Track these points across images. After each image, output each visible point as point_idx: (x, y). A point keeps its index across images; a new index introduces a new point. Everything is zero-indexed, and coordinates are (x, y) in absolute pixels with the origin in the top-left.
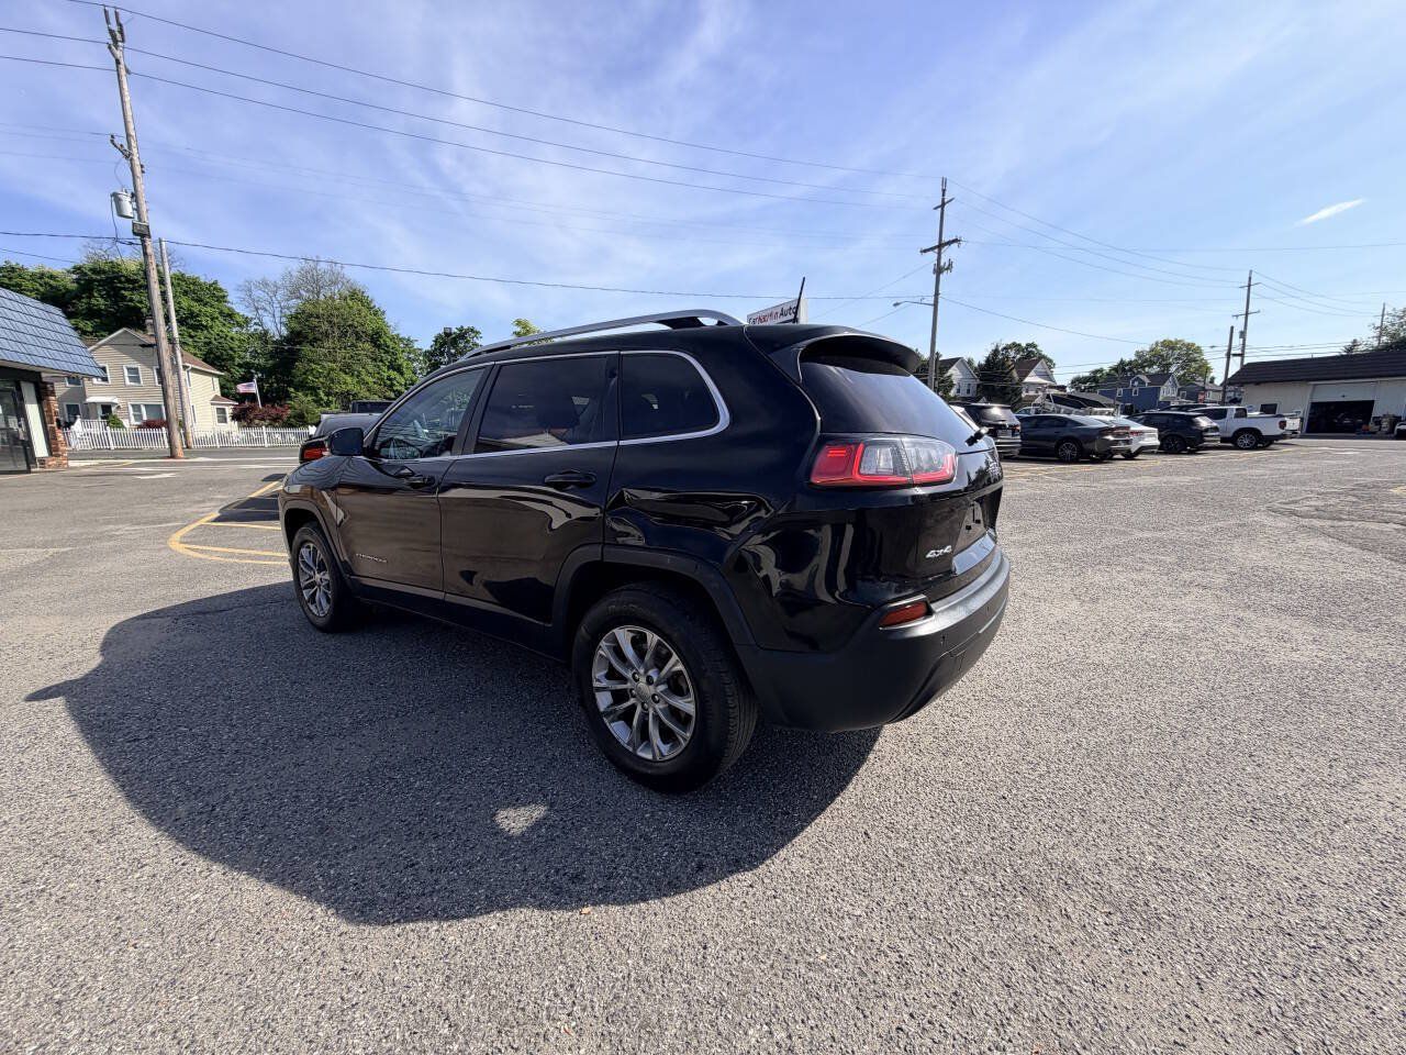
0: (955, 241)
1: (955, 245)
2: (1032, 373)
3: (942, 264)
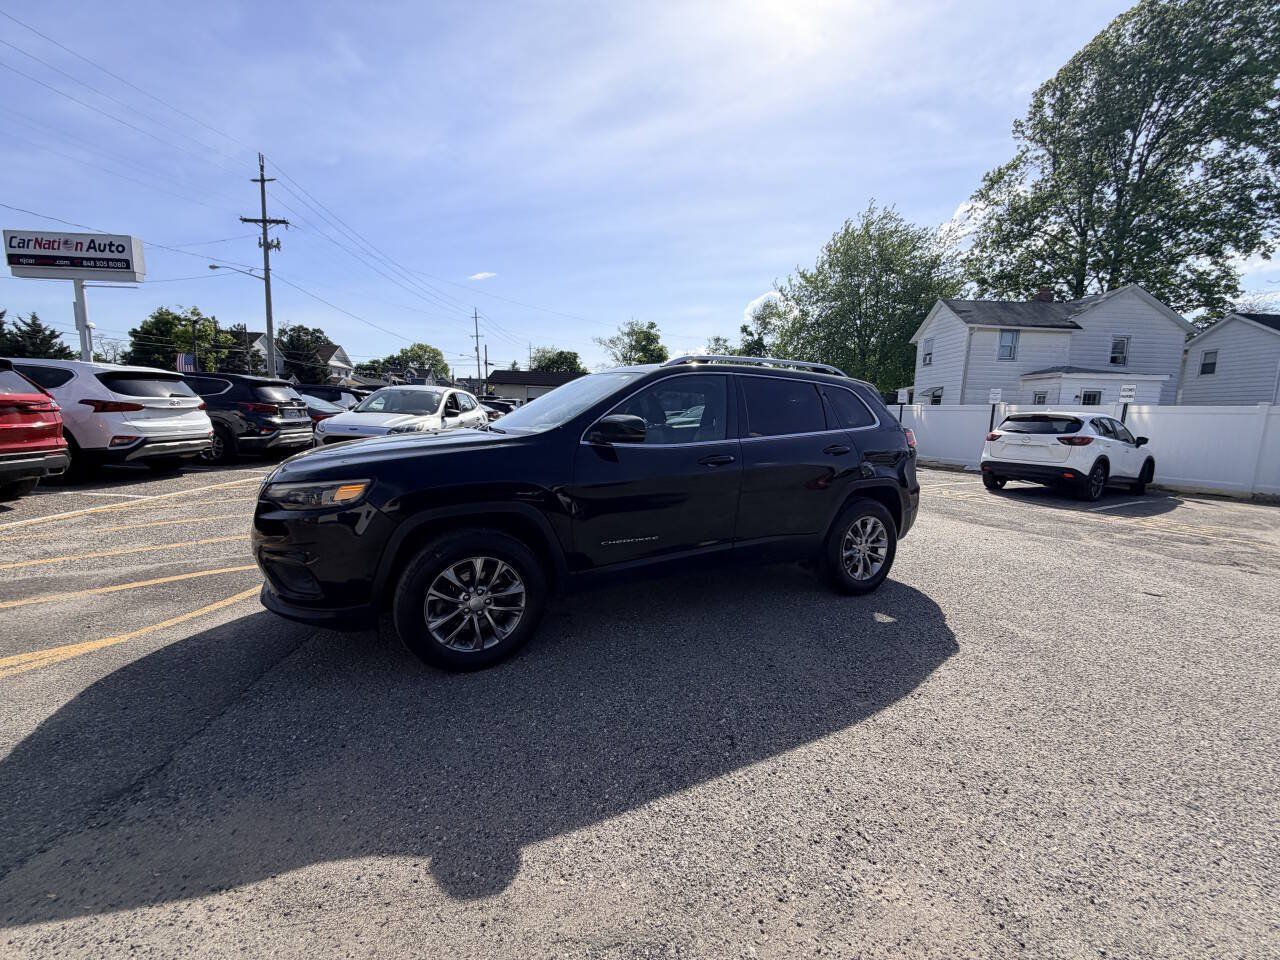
0: (284, 222)
1: (282, 226)
2: (333, 358)
3: (269, 240)
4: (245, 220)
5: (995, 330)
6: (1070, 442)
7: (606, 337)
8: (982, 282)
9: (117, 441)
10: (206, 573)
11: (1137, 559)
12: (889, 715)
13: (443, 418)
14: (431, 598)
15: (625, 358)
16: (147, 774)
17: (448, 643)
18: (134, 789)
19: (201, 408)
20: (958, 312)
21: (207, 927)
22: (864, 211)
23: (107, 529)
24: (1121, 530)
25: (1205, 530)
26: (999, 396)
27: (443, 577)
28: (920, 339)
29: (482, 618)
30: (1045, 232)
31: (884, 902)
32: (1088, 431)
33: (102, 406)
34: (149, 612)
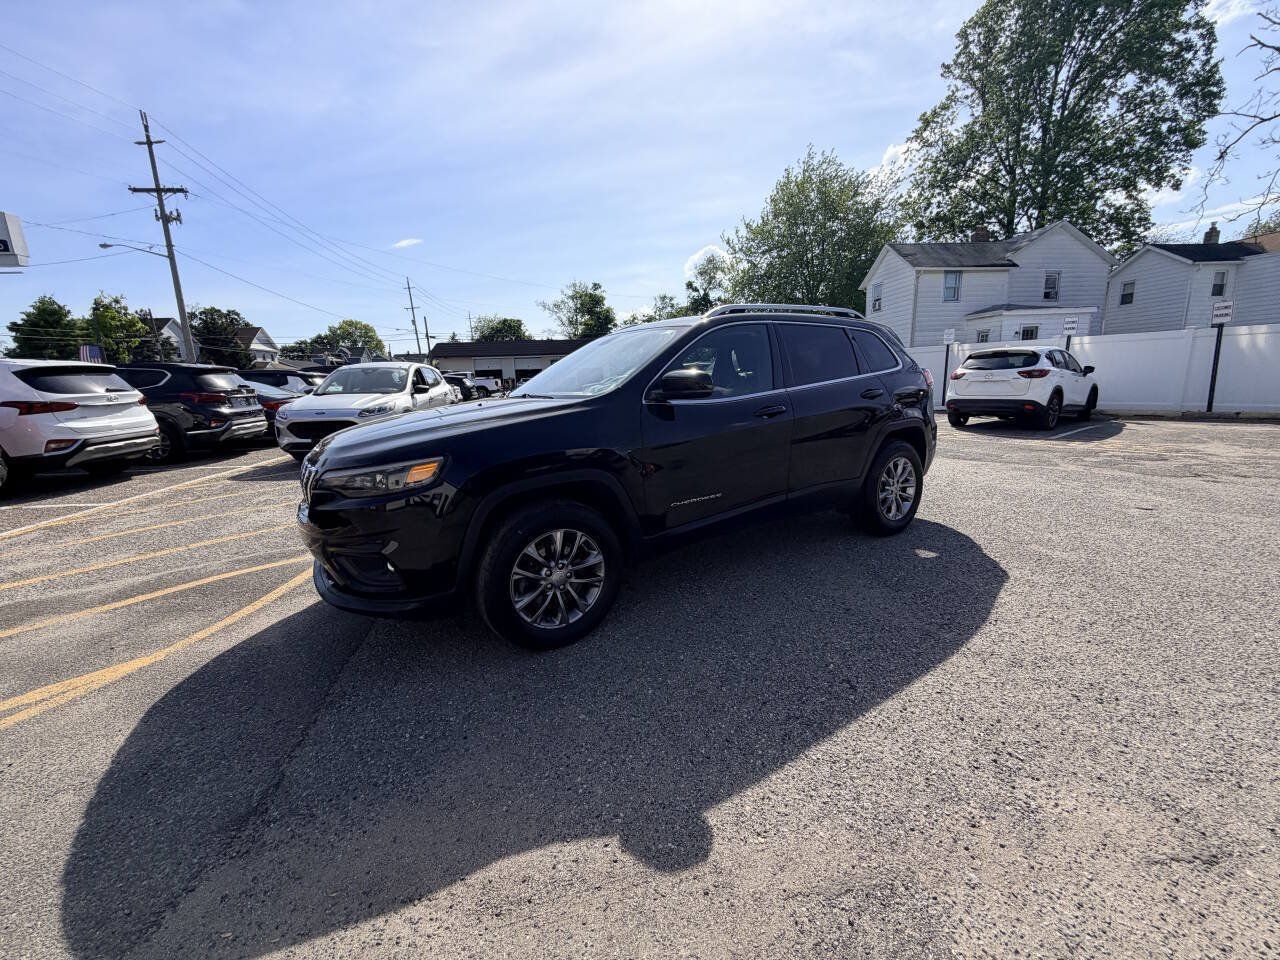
0: (181, 190)
1: (181, 195)
2: (255, 340)
3: (168, 212)
4: (135, 190)
5: (939, 272)
6: (1030, 375)
7: (550, 302)
8: (920, 226)
9: (53, 446)
10: (216, 578)
11: (1114, 479)
12: (977, 642)
13: (412, 395)
14: (517, 577)
15: (571, 322)
16: (265, 795)
17: (535, 621)
18: (259, 811)
19: (142, 402)
20: (905, 256)
21: (420, 941)
22: (804, 157)
23: (73, 542)
24: (1089, 453)
25: (1157, 448)
26: (952, 337)
27: (525, 554)
28: (869, 285)
29: (566, 593)
30: (977, 173)
31: (1065, 814)
32: (1044, 364)
33: (27, 408)
34: (174, 625)
